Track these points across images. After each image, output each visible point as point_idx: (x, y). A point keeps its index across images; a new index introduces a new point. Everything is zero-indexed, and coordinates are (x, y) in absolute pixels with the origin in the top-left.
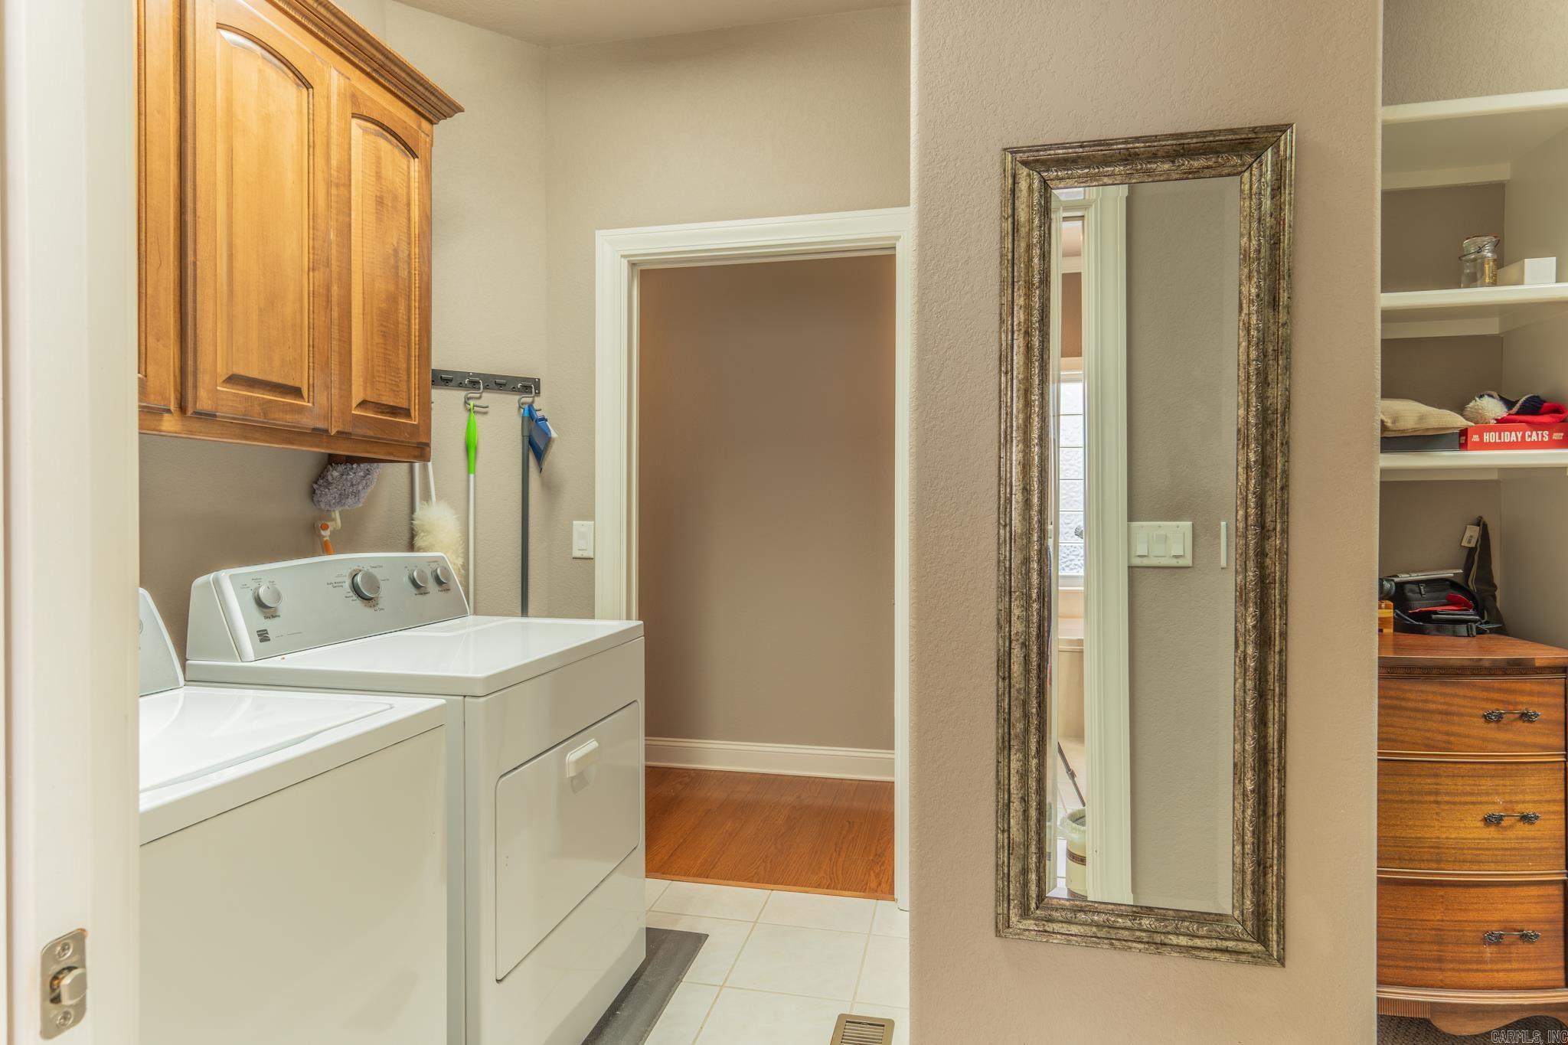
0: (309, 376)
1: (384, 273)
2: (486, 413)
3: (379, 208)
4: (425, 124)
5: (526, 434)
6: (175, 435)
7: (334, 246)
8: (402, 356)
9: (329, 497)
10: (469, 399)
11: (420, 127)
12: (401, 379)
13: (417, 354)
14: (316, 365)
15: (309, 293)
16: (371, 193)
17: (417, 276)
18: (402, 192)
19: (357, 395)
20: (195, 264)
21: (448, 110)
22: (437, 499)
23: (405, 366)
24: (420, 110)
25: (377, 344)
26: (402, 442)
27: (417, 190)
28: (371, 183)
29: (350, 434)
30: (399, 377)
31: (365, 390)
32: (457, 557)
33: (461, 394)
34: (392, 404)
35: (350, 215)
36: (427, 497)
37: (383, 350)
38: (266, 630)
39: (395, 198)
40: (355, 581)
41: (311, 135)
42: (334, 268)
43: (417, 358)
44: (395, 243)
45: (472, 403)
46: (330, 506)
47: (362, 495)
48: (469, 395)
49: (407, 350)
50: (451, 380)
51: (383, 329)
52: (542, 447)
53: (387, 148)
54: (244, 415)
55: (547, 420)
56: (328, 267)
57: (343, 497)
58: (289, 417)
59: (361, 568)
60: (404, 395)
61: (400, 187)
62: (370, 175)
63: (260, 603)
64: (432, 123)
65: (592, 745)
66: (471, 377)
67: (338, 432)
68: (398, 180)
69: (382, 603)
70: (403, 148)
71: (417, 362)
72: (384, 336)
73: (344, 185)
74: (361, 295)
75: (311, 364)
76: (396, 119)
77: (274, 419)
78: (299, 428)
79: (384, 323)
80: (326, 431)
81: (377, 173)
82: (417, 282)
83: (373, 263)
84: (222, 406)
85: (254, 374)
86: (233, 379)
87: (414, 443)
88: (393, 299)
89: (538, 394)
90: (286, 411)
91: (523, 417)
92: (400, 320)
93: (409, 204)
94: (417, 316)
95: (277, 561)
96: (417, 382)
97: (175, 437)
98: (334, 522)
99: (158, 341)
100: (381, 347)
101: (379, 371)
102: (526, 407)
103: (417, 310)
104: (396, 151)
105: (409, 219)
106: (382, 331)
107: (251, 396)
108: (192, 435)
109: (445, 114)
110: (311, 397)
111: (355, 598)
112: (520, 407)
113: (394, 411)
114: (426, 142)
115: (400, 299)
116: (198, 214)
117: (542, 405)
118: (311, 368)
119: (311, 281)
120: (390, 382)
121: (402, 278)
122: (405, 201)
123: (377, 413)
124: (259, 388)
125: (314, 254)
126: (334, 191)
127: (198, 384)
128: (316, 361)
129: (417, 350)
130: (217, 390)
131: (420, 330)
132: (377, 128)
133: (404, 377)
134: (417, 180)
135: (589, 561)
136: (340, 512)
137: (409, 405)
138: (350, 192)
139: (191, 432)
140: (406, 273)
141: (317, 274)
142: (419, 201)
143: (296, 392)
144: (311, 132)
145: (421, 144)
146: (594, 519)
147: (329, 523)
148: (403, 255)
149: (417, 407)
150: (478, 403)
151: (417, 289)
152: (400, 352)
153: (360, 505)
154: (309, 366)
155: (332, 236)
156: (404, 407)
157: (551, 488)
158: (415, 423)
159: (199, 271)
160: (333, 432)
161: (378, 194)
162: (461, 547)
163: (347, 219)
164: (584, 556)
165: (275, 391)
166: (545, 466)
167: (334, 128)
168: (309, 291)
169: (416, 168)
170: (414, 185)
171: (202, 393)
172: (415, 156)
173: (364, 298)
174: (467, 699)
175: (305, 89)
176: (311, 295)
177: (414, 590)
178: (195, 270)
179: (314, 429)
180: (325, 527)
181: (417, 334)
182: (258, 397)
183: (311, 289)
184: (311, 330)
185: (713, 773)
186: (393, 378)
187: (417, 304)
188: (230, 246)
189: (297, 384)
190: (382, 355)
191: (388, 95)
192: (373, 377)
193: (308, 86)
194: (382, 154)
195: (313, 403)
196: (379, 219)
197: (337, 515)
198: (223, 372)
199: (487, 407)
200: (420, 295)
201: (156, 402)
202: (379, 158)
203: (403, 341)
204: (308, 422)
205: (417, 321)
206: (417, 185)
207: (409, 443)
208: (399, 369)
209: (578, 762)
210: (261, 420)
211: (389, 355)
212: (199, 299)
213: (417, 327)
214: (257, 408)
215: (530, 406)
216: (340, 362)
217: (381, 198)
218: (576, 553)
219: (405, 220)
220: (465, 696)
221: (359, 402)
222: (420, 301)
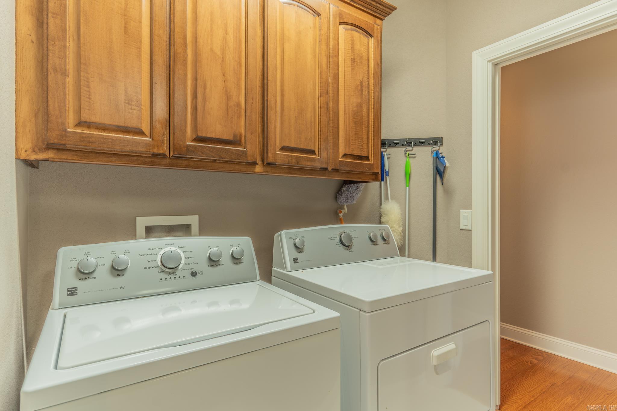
0: (319, 145)
1: (355, 94)
2: (415, 157)
3: (353, 64)
4: (378, 21)
5: (435, 166)
6: (261, 173)
7: (331, 85)
8: (364, 132)
9: (342, 199)
10: (406, 151)
11: (375, 23)
12: (364, 143)
13: (373, 130)
14: (321, 139)
15: (319, 107)
16: (349, 58)
17: (373, 93)
18: (365, 55)
19: (342, 151)
20: (267, 100)
21: (389, 11)
22: (391, 200)
23: (366, 136)
24: (375, 14)
25: (352, 127)
26: (364, 172)
27: (373, 53)
28: (349, 53)
29: (338, 170)
30: (362, 142)
31: (346, 149)
32: (399, 227)
33: (403, 149)
34: (359, 155)
35: (338, 70)
36: (387, 198)
37: (354, 130)
38: (297, 258)
39: (361, 58)
40: (341, 237)
41: (320, 37)
42: (331, 95)
43: (373, 132)
44: (361, 79)
45: (408, 153)
46: (342, 203)
47: (355, 198)
48: (407, 149)
49: (367, 128)
50: (398, 143)
51: (355, 120)
52: (442, 171)
53: (357, 35)
54: (288, 164)
55: (444, 158)
56: (327, 94)
57: (347, 199)
58: (309, 163)
59: (345, 231)
60: (366, 150)
61: (364, 52)
62: (348, 50)
63: (295, 246)
64: (382, 20)
65: (451, 346)
66: (408, 140)
67: (332, 169)
68: (362, 49)
69: (353, 248)
70: (366, 34)
71: (373, 134)
72: (355, 123)
73: (335, 56)
74: (344, 105)
75: (319, 139)
76: (362, 21)
77: (302, 165)
78: (314, 168)
79: (355, 117)
80: (327, 169)
81: (352, 48)
82: (373, 96)
83: (350, 90)
84: (279, 160)
85: (293, 145)
86: (283, 149)
87: (371, 173)
88: (360, 106)
89: (441, 145)
90: (307, 161)
91: (433, 158)
92: (363, 115)
93: (368, 60)
94: (373, 112)
95: (309, 227)
96: (372, 144)
97: (261, 174)
98: (344, 210)
99: (252, 134)
100: (354, 129)
101: (352, 140)
102: (435, 152)
103: (373, 109)
104: (362, 36)
105: (368, 67)
106: (354, 121)
107: (292, 155)
108: (267, 173)
109: (388, 13)
110: (319, 154)
111: (340, 245)
112: (432, 153)
113: (361, 158)
114: (377, 29)
115: (363, 105)
116: (268, 79)
117: (443, 150)
118: (320, 141)
119: (320, 102)
120: (358, 144)
121: (364, 95)
122: (366, 58)
123: (352, 159)
124: (296, 151)
125: (321, 89)
126: (331, 60)
127: (268, 151)
128: (322, 138)
129: (373, 128)
130: (276, 154)
131: (374, 119)
132: (353, 27)
133: (366, 141)
134: (373, 48)
135: (469, 231)
136: (347, 205)
137: (368, 154)
138: (338, 59)
139: (267, 172)
140: (367, 92)
141: (322, 98)
142: (374, 57)
143: (313, 152)
144: (320, 35)
145: (375, 30)
146: (471, 209)
147: (342, 211)
148: (365, 84)
149: (372, 156)
150: (410, 152)
151: (373, 99)
152: (364, 130)
153: (355, 202)
154: (319, 140)
155: (330, 81)
156: (365, 156)
157: (448, 192)
158: (372, 163)
159: (269, 103)
160: (330, 169)
161: (352, 58)
162: (401, 222)
163: (337, 72)
164: (466, 229)
165: (303, 152)
166: (445, 180)
167: (331, 31)
168: (319, 106)
169: (373, 42)
170: (372, 50)
171: (270, 155)
172: (371, 36)
173: (345, 106)
174: (361, 312)
175: (318, 17)
176: (320, 108)
177: (370, 243)
178: (267, 103)
179: (320, 168)
180: (341, 212)
181: (373, 121)
182: (294, 155)
183: (320, 105)
184: (320, 124)
185: (559, 358)
186: (360, 143)
187: (373, 107)
188: (282, 91)
189: (313, 148)
190: (354, 132)
191: (359, 11)
192: (350, 143)
193: (319, 15)
194: (355, 39)
195: (320, 156)
196: (353, 69)
197: (346, 207)
198: (279, 145)
199: (415, 154)
200: (374, 102)
201: (251, 160)
202: (353, 41)
203: (365, 125)
204: (318, 165)
205: (373, 114)
206: (373, 50)
207: (368, 172)
208: (363, 138)
209: (439, 357)
210: (296, 165)
211: (357, 132)
212: (269, 115)
213: (373, 117)
214: (294, 160)
215: (437, 151)
216: (333, 137)
217: (354, 59)
218: (462, 227)
219: (366, 68)
220: (360, 310)
221: (342, 154)
222: (374, 104)
